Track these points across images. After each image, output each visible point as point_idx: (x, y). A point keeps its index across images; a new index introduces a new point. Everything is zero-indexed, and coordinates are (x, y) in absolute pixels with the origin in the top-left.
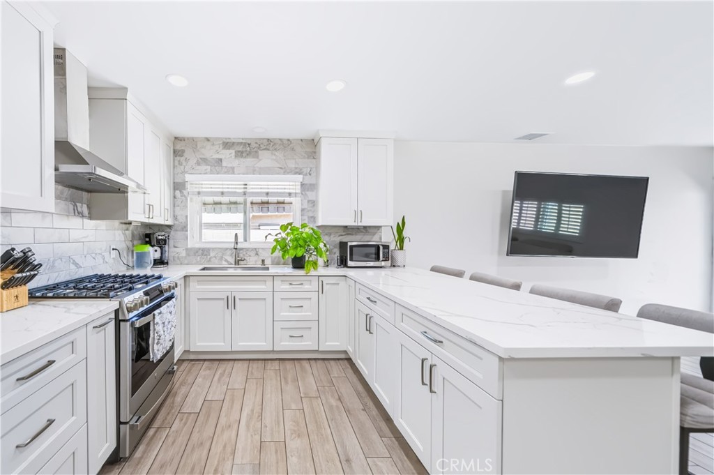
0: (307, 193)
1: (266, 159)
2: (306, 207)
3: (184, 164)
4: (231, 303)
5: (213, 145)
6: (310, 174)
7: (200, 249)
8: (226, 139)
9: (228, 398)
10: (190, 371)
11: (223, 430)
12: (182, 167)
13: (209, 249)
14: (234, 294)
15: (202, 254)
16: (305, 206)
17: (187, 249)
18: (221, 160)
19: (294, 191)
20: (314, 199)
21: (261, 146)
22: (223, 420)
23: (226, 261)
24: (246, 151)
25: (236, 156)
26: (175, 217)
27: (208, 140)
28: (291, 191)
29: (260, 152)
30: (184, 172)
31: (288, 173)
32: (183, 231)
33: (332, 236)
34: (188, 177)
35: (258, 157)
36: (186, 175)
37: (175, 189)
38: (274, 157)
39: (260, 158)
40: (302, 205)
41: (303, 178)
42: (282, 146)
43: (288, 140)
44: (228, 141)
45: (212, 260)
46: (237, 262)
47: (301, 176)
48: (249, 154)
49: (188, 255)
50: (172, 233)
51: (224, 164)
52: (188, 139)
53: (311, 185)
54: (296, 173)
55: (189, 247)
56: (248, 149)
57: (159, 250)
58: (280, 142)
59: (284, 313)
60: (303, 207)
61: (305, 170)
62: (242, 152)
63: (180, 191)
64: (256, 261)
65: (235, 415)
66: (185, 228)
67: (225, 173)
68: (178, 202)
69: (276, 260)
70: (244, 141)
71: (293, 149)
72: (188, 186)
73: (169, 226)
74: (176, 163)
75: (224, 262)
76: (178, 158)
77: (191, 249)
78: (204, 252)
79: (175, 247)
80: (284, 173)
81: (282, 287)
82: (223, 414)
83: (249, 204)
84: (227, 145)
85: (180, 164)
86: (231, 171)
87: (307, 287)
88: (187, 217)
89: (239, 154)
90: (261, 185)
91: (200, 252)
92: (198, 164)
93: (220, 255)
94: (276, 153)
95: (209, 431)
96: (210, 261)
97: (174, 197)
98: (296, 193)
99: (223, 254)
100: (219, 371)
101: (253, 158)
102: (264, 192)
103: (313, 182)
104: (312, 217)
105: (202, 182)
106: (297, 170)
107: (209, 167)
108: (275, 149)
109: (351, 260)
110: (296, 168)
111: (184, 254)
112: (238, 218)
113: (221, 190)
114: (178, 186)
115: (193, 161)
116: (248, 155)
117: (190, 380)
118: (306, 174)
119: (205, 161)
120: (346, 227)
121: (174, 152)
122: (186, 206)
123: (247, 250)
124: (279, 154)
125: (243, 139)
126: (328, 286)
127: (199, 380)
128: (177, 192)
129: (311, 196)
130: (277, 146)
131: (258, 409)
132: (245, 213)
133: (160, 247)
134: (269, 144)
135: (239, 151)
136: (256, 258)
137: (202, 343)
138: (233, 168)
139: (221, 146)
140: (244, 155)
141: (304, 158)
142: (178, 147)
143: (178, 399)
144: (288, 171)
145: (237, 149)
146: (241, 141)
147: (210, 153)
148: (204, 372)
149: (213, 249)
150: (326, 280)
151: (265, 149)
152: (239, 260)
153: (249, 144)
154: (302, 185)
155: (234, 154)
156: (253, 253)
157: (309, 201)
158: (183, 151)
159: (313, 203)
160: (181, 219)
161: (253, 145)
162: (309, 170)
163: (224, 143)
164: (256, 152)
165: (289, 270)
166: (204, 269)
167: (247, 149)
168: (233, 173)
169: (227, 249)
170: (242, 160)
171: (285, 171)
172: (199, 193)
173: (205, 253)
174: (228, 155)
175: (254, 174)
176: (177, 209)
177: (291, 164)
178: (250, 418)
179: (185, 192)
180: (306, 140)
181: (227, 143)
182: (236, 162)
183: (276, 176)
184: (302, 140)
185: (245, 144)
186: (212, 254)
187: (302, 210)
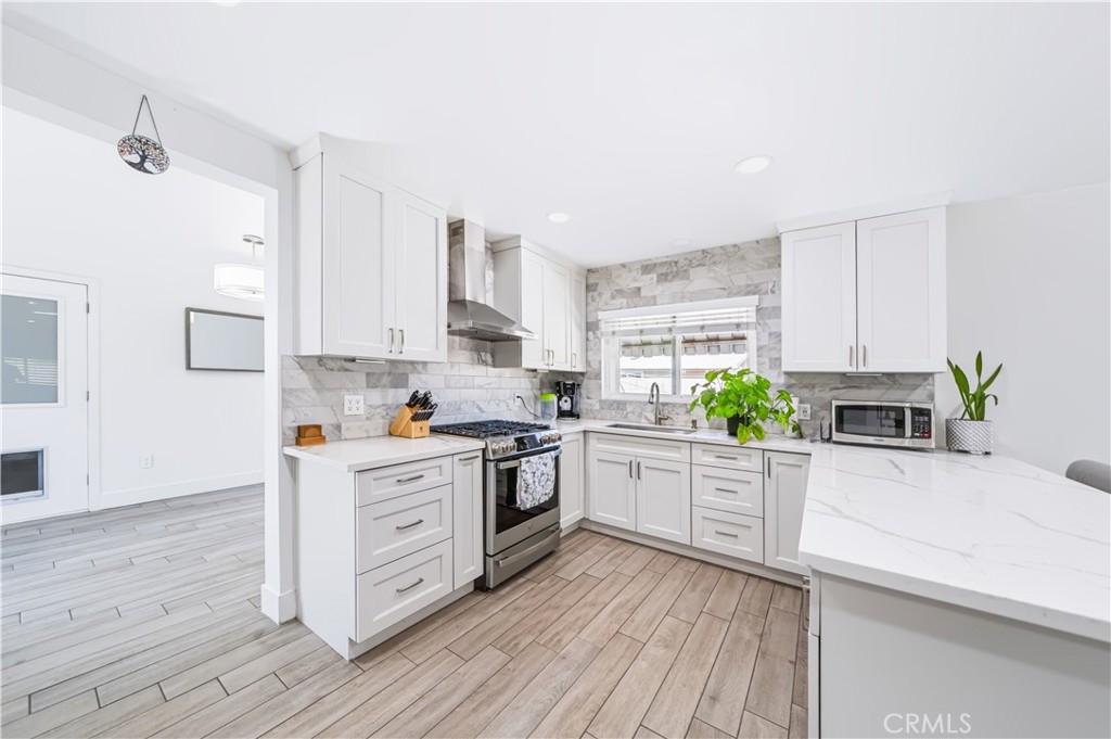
0: (767, 321)
1: (700, 279)
2: (766, 343)
3: (598, 300)
4: (635, 470)
5: (630, 271)
6: (773, 292)
7: (614, 401)
8: (645, 261)
9: (608, 579)
10: (585, 541)
11: (585, 605)
12: (595, 304)
13: (625, 403)
14: (639, 460)
15: (618, 408)
16: (765, 341)
17: (601, 401)
18: (639, 289)
19: (744, 320)
20: (777, 330)
21: (694, 261)
22: (590, 597)
23: (646, 418)
24: (672, 272)
25: (658, 282)
26: (588, 363)
27: (624, 266)
28: (739, 321)
29: (692, 270)
30: (597, 310)
31: (736, 295)
32: (596, 379)
33: (817, 390)
34: (601, 315)
35: (688, 278)
36: (600, 313)
37: (587, 330)
38: (712, 275)
39: (691, 278)
40: (758, 340)
41: (760, 300)
42: (724, 257)
43: (735, 246)
44: (649, 262)
45: (629, 416)
46: (659, 421)
47: (757, 297)
48: (676, 275)
49: (602, 408)
50: (586, 381)
51: (643, 293)
52: (602, 268)
53: (770, 308)
54: (748, 294)
55: (603, 398)
56: (675, 269)
57: (569, 400)
58: (721, 251)
59: (707, 496)
60: (761, 344)
61: (763, 287)
62: (667, 275)
63: (594, 333)
64: (683, 421)
65: (606, 597)
66: (598, 376)
67: (645, 305)
68: (591, 345)
70: (669, 259)
71: (742, 258)
72: (602, 325)
73: (582, 374)
74: (590, 300)
75: (643, 420)
76: (591, 294)
77: (605, 401)
78: (620, 405)
79: (588, 398)
80: (729, 296)
81: (704, 459)
82: (594, 591)
83: (679, 345)
84: (647, 268)
85: (593, 300)
86: (653, 301)
87: (743, 464)
88: (600, 362)
89: (663, 278)
90: (693, 315)
91: (615, 405)
92: (613, 297)
93: (639, 410)
94: (716, 268)
95: (570, 601)
96: (626, 417)
97: (587, 339)
98: (747, 324)
99: (642, 409)
100: (617, 551)
101: (682, 279)
102: (696, 326)
103: (774, 304)
104: (775, 359)
105: (621, 320)
106: (749, 288)
107: (625, 300)
108: (714, 263)
109: (840, 430)
110: (748, 286)
111: (597, 407)
112: (664, 362)
113: (640, 327)
114: (591, 327)
115: (606, 295)
116: (674, 277)
117: (580, 550)
118: (766, 293)
119: (620, 292)
121: (587, 287)
122: (599, 350)
123: (674, 405)
124: (721, 270)
125: (666, 257)
126: (781, 468)
127: (590, 552)
128: (590, 333)
129: (773, 325)
130: (717, 258)
131: (635, 602)
132: (674, 355)
133: (572, 399)
134: (705, 257)
135: (662, 274)
136: (685, 417)
137: (605, 514)
138: (654, 298)
139: (640, 270)
140: (669, 278)
141: (763, 267)
142: (592, 281)
143: (559, 563)
144: (735, 292)
145: (660, 272)
146: (665, 260)
147: (627, 282)
148: (599, 546)
149: (631, 402)
150: (775, 458)
151: (699, 265)
152: (660, 419)
153: (676, 263)
154: (759, 310)
155: (656, 278)
156: (682, 411)
157: (770, 334)
158: (597, 285)
159: (776, 337)
160: (594, 365)
161: (682, 262)
162: (770, 286)
163: (642, 266)
164: (686, 271)
165: (722, 436)
166: (616, 426)
167: (671, 270)
168: (655, 304)
169: (644, 403)
170: (666, 284)
171: (730, 292)
172: (614, 333)
174: (648, 283)
175: (683, 302)
176: (590, 353)
177: (741, 280)
178: (621, 606)
179: (598, 333)
180: (766, 240)
181: (647, 266)
182: (658, 290)
183: (716, 301)
184: (757, 242)
185: (670, 263)
186: (629, 409)
187: (759, 349)
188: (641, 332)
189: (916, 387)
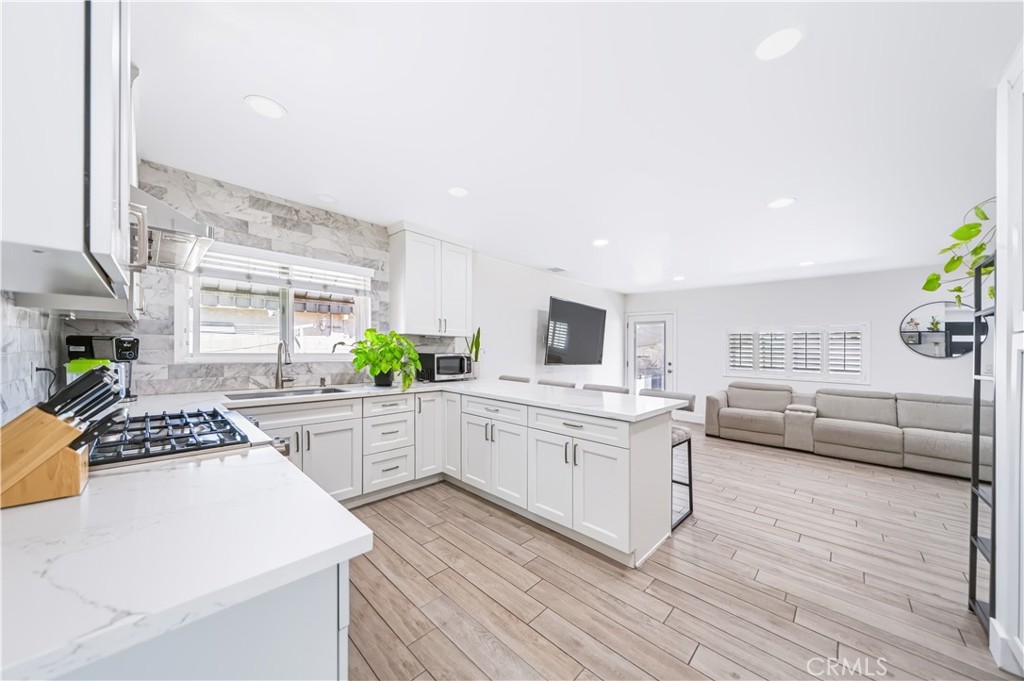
0: (379, 292)
1: (322, 238)
2: (377, 309)
4: (302, 442)
5: (231, 195)
6: (382, 269)
7: (201, 366)
8: (256, 192)
13: (222, 366)
14: (308, 428)
15: (207, 374)
16: (377, 308)
17: (171, 366)
18: (245, 223)
19: (362, 288)
20: (388, 301)
21: (316, 218)
23: (256, 383)
24: (292, 220)
25: (274, 224)
27: (220, 185)
28: (358, 287)
29: (314, 226)
31: (356, 263)
32: (165, 333)
35: (311, 234)
38: (335, 238)
39: (314, 234)
40: (372, 306)
41: (373, 273)
42: (345, 226)
43: (355, 220)
44: (262, 197)
45: (228, 382)
46: (279, 384)
47: (371, 270)
48: (296, 225)
49: (173, 377)
51: (252, 230)
53: (383, 283)
54: (365, 266)
55: (176, 362)
56: (295, 218)
58: (343, 220)
59: (377, 443)
60: (373, 309)
61: (375, 263)
62: (285, 220)
64: (308, 382)
66: (168, 329)
67: (253, 246)
69: (338, 378)
70: (288, 205)
71: (361, 233)
75: (251, 386)
77: (182, 367)
78: (212, 370)
80: (349, 263)
81: (374, 410)
84: (258, 202)
86: (268, 245)
87: (402, 407)
88: (172, 308)
89: (280, 221)
90: (313, 273)
91: (204, 370)
93: (244, 374)
94: (338, 233)
96: (222, 385)
98: (365, 291)
99: (250, 373)
101: (303, 231)
102: (319, 284)
103: (386, 279)
104: (384, 323)
106: (366, 262)
107: (223, 230)
108: (337, 228)
110: (365, 259)
111: (164, 375)
113: (246, 271)
116: (294, 226)
118: (376, 268)
119: (212, 217)
120: (424, 336)
123: (294, 365)
124: (342, 236)
125: (286, 201)
129: (384, 296)
130: (339, 224)
132: (284, 311)
134: (328, 218)
135: (279, 217)
136: (308, 376)
138: (269, 241)
139: (247, 201)
140: (289, 224)
142: (151, 180)
144: (354, 261)
145: (277, 214)
146: (283, 202)
147: (225, 207)
149: (230, 365)
150: (424, 397)
151: (320, 224)
152: (282, 381)
153: (297, 212)
154: (373, 281)
155: (270, 219)
156: (303, 370)
157: (381, 303)
158: (163, 191)
159: (386, 305)
161: (303, 213)
162: (380, 265)
163: (252, 197)
164: (308, 224)
165: (371, 389)
167: (293, 217)
168: (269, 248)
169: (257, 365)
170: (285, 231)
171: (352, 260)
173: (214, 371)
174: (260, 221)
175: (304, 256)
177: (359, 252)
180: (377, 226)
181: (258, 200)
182: (274, 233)
183: (338, 264)
184: (372, 225)
185: (290, 209)
186: (228, 373)
187: (373, 313)
188: (249, 277)
189: (449, 345)
